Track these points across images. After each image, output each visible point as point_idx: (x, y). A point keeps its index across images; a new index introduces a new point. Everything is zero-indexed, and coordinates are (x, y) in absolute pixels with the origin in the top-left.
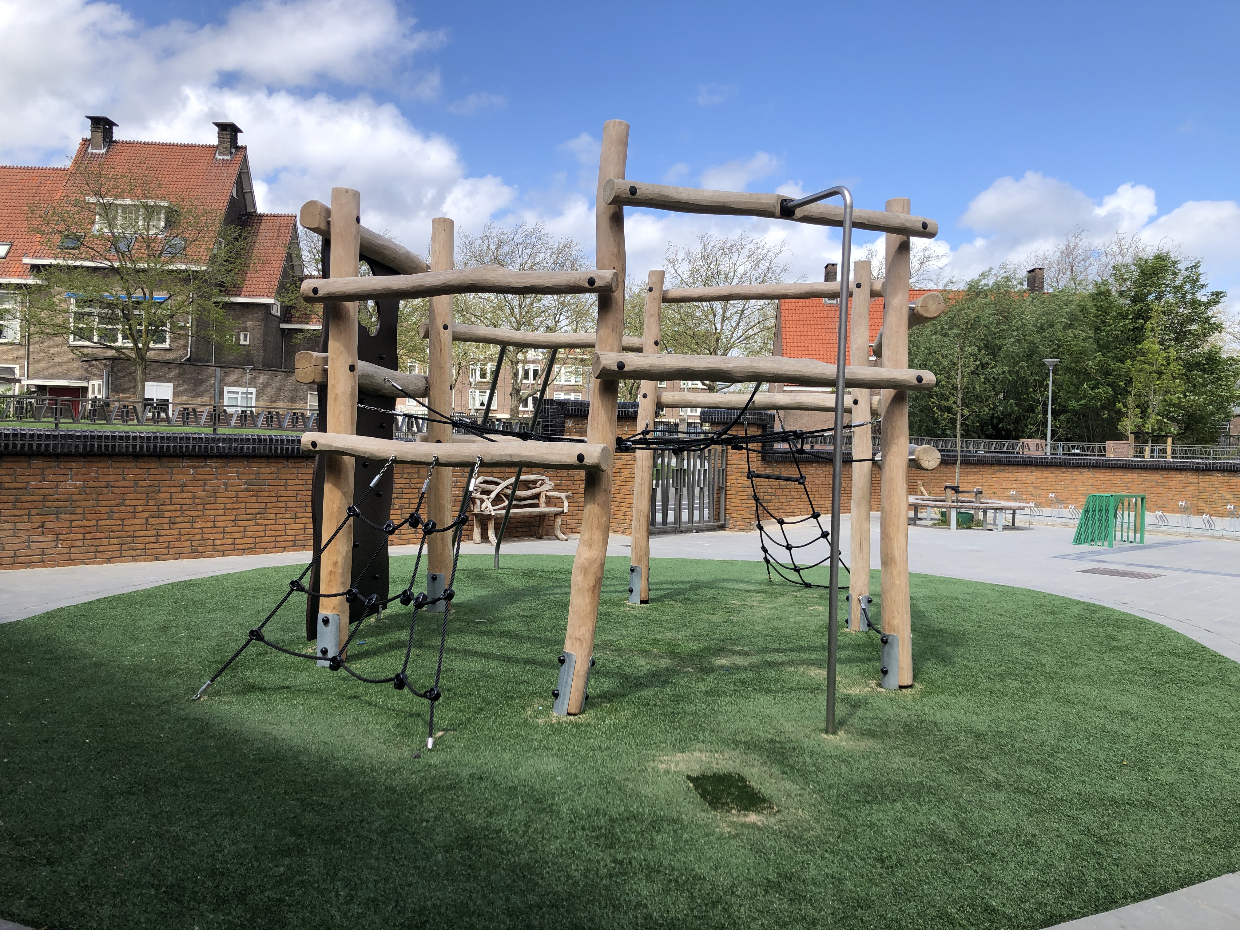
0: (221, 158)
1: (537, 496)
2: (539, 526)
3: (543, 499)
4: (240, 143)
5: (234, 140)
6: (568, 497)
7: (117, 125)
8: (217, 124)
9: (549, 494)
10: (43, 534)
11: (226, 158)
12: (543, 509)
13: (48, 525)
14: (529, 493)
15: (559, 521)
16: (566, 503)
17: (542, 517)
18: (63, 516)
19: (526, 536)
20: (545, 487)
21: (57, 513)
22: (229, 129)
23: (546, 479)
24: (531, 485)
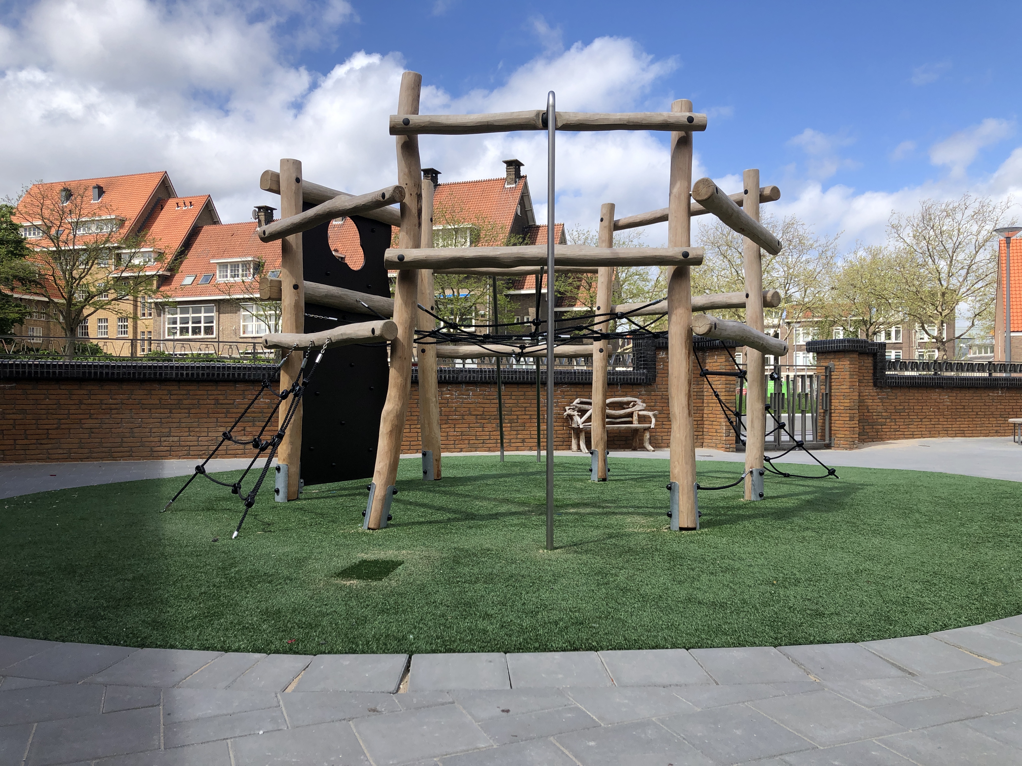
0: (509, 186)
1: (631, 415)
2: (632, 440)
3: (635, 417)
4: (522, 174)
5: (518, 172)
6: (655, 416)
7: (440, 173)
8: (505, 162)
9: (641, 413)
10: (245, 435)
11: (512, 186)
12: (636, 425)
13: (248, 429)
14: (622, 412)
15: (647, 435)
16: (653, 420)
17: (636, 431)
18: (257, 423)
19: (623, 448)
20: (637, 408)
21: (254, 421)
22: (514, 164)
23: (639, 401)
24: (625, 406)
